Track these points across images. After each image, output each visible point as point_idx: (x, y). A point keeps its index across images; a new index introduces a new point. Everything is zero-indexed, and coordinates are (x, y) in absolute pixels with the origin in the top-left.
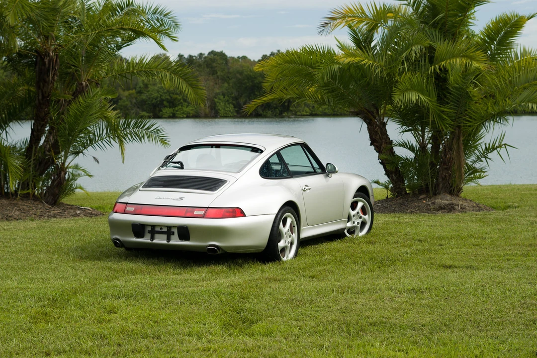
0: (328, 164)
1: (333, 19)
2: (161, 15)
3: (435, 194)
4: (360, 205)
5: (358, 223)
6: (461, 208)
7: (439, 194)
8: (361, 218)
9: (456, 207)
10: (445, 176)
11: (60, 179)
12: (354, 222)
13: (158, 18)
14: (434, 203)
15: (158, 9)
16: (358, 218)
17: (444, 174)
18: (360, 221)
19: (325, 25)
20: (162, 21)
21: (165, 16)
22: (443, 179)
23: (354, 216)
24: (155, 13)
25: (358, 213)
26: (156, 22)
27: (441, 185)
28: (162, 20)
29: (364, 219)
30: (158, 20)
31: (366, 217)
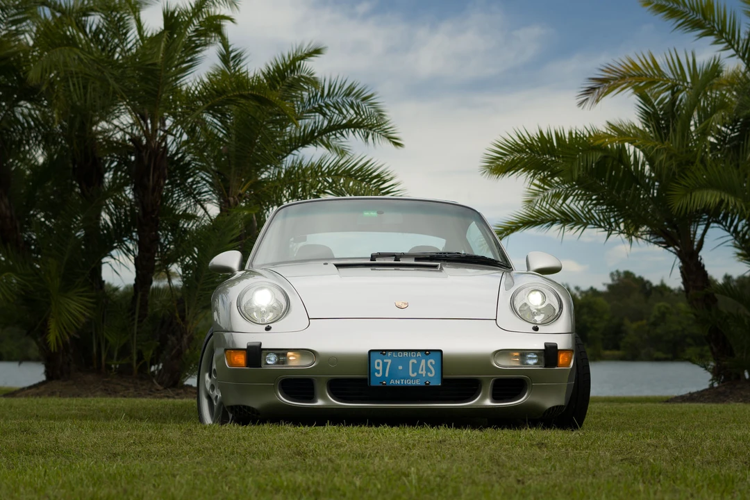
1: (603, 81)
2: (357, 97)
11: (181, 347)
13: (352, 102)
15: (354, 88)
19: (590, 91)
20: (358, 109)
21: (364, 99)
24: (348, 95)
26: (348, 108)
28: (358, 107)
30: (352, 106)
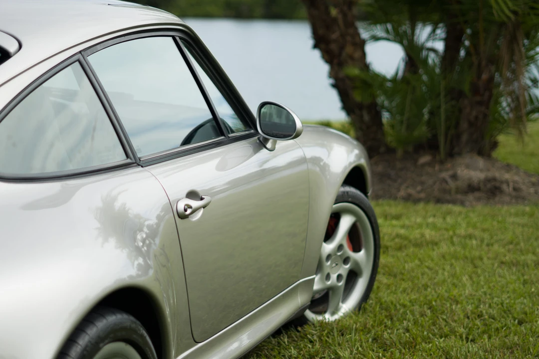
0: (263, 105)
3: (451, 155)
4: (346, 223)
5: (339, 277)
6: (515, 189)
7: (460, 154)
8: (346, 260)
9: (504, 187)
10: (476, 118)
12: (328, 277)
14: (454, 177)
16: (340, 262)
17: (474, 113)
18: (344, 269)
22: (471, 124)
23: (329, 257)
25: (340, 247)
27: (465, 137)
29: (356, 263)
31: (361, 256)
